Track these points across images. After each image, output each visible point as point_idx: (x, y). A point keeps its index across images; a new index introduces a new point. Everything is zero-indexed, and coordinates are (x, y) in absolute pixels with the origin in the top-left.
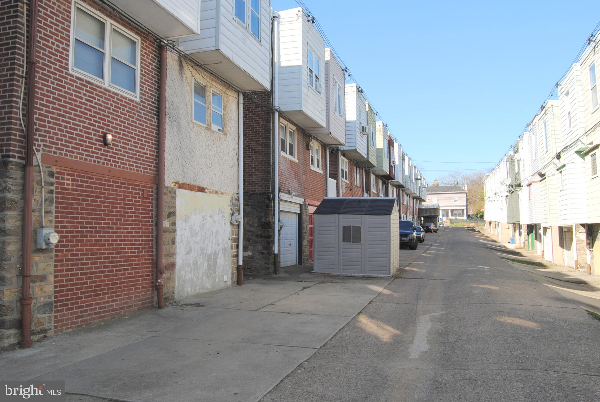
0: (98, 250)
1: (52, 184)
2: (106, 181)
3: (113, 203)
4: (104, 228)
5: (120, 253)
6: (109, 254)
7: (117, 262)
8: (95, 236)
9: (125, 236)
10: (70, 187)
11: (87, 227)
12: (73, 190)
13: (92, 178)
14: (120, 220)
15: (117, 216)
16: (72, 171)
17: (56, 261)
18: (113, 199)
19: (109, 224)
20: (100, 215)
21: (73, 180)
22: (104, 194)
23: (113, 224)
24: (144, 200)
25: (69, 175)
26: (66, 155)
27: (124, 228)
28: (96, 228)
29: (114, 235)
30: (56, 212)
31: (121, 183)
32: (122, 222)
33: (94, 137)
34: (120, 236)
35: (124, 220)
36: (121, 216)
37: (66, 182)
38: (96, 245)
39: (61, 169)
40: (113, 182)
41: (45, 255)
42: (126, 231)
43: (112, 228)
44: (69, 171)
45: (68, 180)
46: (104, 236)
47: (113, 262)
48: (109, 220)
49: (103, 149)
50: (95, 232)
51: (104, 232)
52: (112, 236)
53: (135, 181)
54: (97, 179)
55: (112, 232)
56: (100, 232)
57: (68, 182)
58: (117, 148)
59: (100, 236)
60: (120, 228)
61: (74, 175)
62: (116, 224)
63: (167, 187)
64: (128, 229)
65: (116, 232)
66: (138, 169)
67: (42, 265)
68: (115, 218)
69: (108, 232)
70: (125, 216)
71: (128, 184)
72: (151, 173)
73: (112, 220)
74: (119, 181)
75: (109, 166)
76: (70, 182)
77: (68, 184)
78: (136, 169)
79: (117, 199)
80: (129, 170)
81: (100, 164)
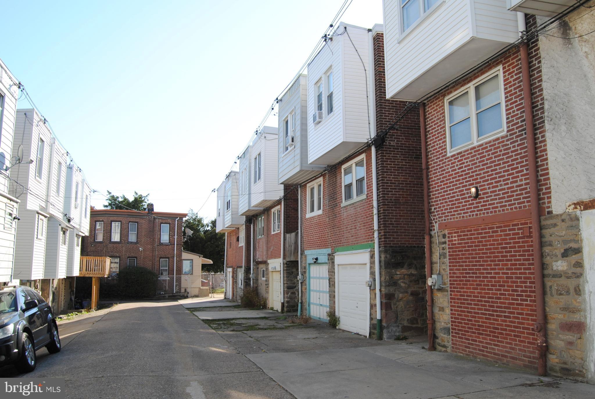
0: (478, 293)
1: (445, 243)
2: (482, 229)
3: (490, 249)
4: (483, 273)
5: (500, 298)
6: (489, 298)
7: (497, 307)
8: (476, 281)
9: (504, 282)
10: (457, 242)
11: (469, 273)
12: (458, 244)
13: (471, 231)
14: (499, 265)
15: (495, 261)
16: (457, 229)
17: (451, 298)
18: (490, 245)
19: (487, 269)
20: (479, 261)
21: (458, 236)
22: (481, 242)
23: (491, 269)
24: (526, 239)
25: (455, 233)
27: (503, 273)
28: (476, 273)
29: (493, 280)
30: (450, 263)
31: (497, 227)
32: (501, 267)
34: (499, 282)
35: (503, 265)
36: (499, 261)
37: (454, 239)
38: (477, 289)
39: (450, 230)
40: (489, 228)
41: (443, 293)
42: (505, 276)
43: (491, 273)
44: (455, 230)
45: (455, 237)
46: (484, 281)
47: (493, 307)
48: (487, 265)
49: (475, 202)
50: (476, 277)
51: (484, 277)
52: (491, 281)
53: (511, 221)
54: (475, 230)
55: (491, 277)
56: (479, 277)
57: (455, 238)
58: (487, 195)
59: (480, 281)
60: (499, 273)
61: (458, 232)
62: (495, 269)
63: (557, 215)
64: (507, 273)
65: (495, 278)
66: (511, 207)
67: (441, 300)
68: (493, 263)
69: (487, 277)
70: (503, 261)
71: (505, 226)
72: (529, 205)
73: (490, 265)
74: (495, 226)
75: (482, 215)
76: (456, 238)
77: (455, 240)
78: (509, 208)
79: (494, 245)
80: (502, 212)
81: (475, 216)
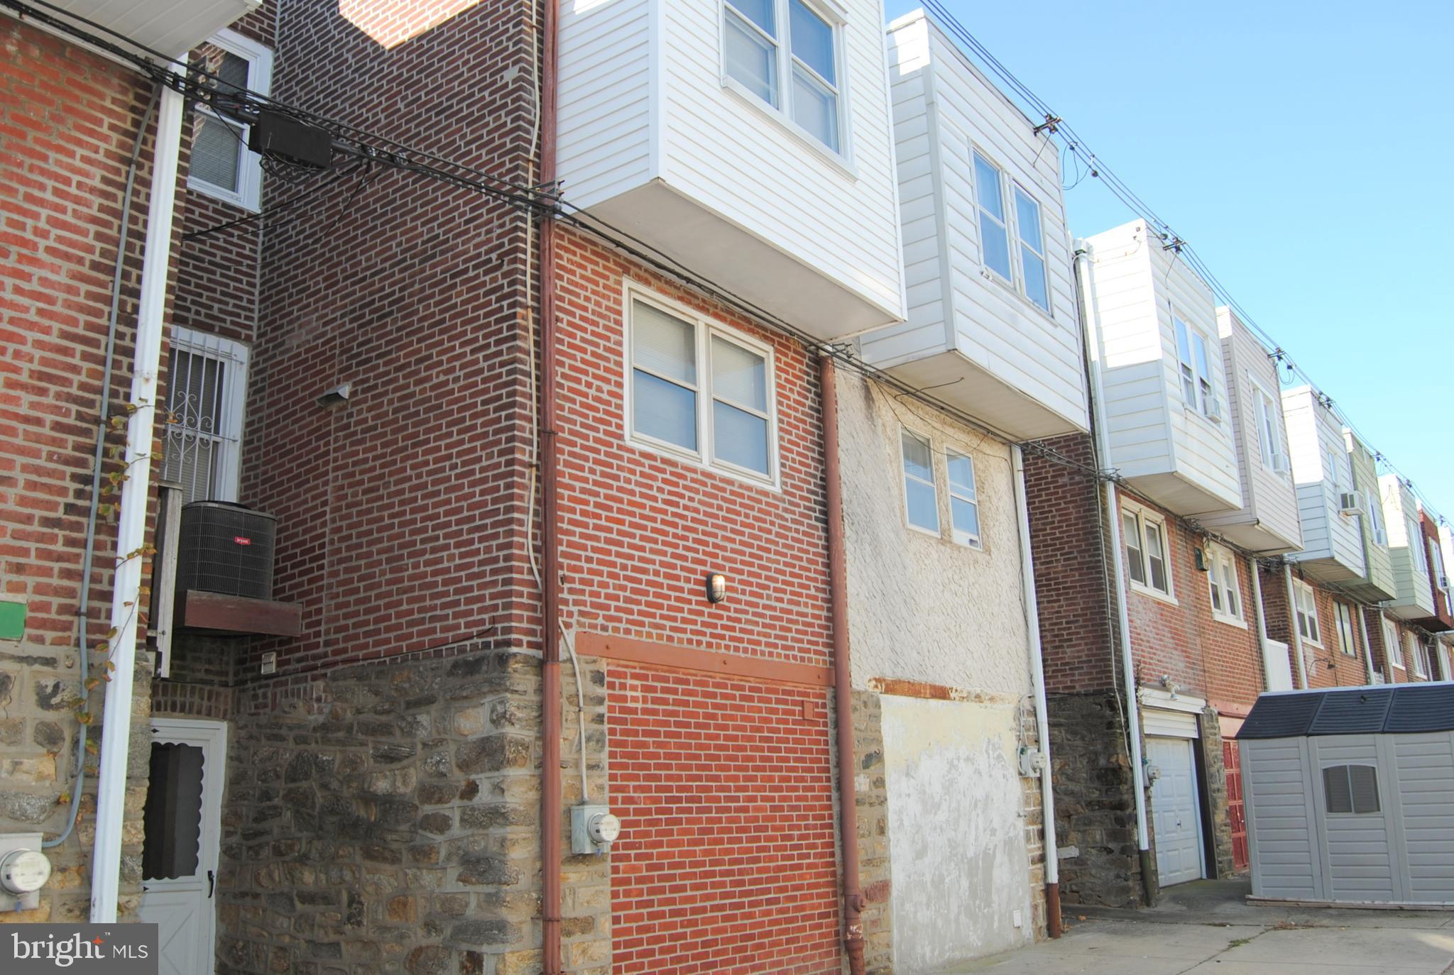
0: (706, 853)
1: (600, 701)
2: (716, 685)
3: (735, 738)
4: (718, 799)
5: (757, 860)
6: (732, 862)
7: (752, 882)
8: (699, 821)
9: (766, 819)
10: (640, 705)
11: (679, 800)
12: (645, 711)
13: (687, 682)
14: (753, 778)
15: (746, 769)
16: (641, 668)
17: (615, 882)
18: (736, 728)
19: (728, 789)
20: (708, 768)
21: (646, 689)
22: (714, 717)
23: (738, 789)
24: (807, 727)
25: (635, 676)
26: (627, 631)
27: (764, 799)
28: (699, 800)
29: (742, 815)
30: (611, 766)
31: (752, 689)
32: (759, 783)
33: (687, 586)
34: (756, 819)
35: (763, 779)
36: (756, 769)
37: (629, 693)
38: (701, 842)
39: (618, 665)
40: (734, 687)
41: (590, 868)
42: (768, 804)
43: (736, 799)
44: (634, 668)
45: (634, 688)
46: (719, 820)
47: (742, 883)
48: (728, 779)
49: (706, 610)
50: (700, 810)
51: (719, 810)
52: (737, 820)
53: (783, 681)
54: (697, 683)
55: (738, 810)
56: (709, 810)
57: (634, 694)
58: (738, 606)
59: (710, 820)
60: (753, 799)
61: (645, 677)
62: (745, 789)
63: (859, 692)
64: (772, 799)
65: (745, 810)
66: (787, 653)
67: (584, 894)
68: (741, 774)
69: (728, 810)
70: (763, 769)
71: (769, 691)
72: (818, 661)
73: (736, 778)
74: (747, 684)
75: (723, 651)
76: (639, 694)
77: (635, 699)
78: (783, 652)
79: (743, 728)
80: (766, 658)
81: (703, 647)
